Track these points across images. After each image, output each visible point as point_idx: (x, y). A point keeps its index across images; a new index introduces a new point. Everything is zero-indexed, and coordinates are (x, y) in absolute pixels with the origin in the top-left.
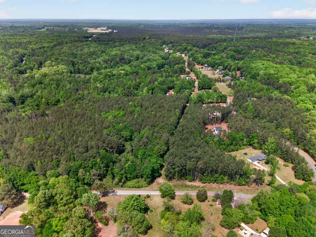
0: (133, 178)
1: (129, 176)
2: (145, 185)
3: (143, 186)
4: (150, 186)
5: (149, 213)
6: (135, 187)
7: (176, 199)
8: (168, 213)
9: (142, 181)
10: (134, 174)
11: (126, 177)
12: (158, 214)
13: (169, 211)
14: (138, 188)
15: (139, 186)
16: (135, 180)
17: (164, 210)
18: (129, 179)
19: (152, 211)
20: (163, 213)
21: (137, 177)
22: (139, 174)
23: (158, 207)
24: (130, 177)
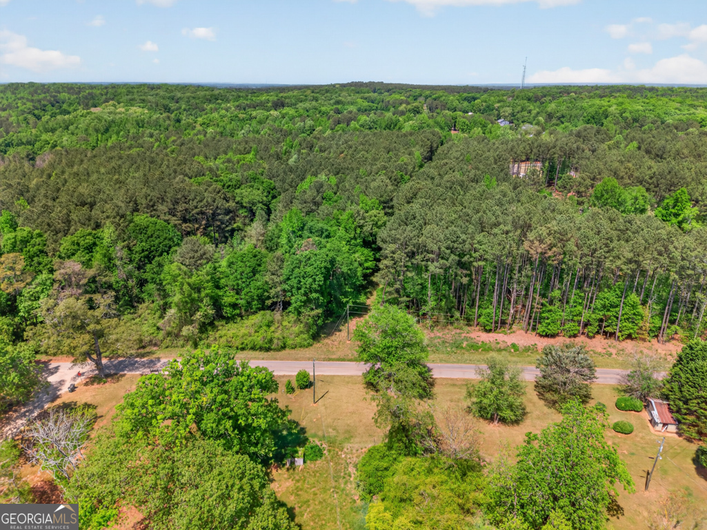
0: (249, 310)
1: (228, 298)
2: (298, 340)
3: (289, 342)
4: (317, 345)
5: (299, 462)
6: (253, 348)
7: (439, 397)
8: (406, 461)
9: (285, 323)
10: (253, 289)
11: (216, 303)
12: (351, 469)
13: (410, 451)
14: (268, 350)
15: (271, 341)
16: (256, 318)
17: (380, 444)
18: (228, 311)
19: (318, 452)
20: (375, 463)
21: (264, 303)
22: (273, 292)
23: (350, 435)
24: (234, 306)
